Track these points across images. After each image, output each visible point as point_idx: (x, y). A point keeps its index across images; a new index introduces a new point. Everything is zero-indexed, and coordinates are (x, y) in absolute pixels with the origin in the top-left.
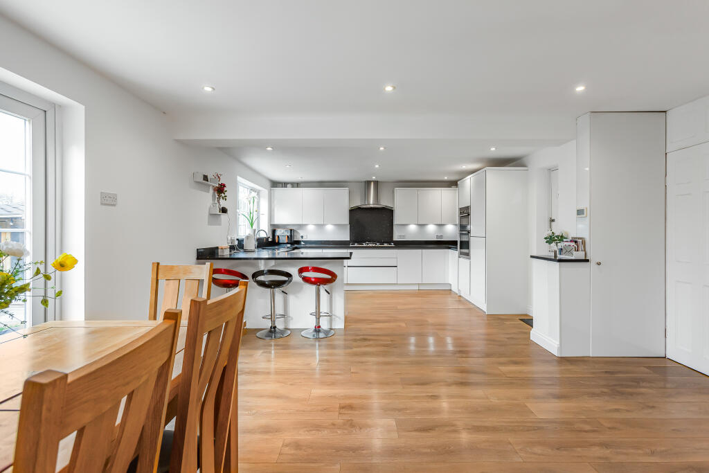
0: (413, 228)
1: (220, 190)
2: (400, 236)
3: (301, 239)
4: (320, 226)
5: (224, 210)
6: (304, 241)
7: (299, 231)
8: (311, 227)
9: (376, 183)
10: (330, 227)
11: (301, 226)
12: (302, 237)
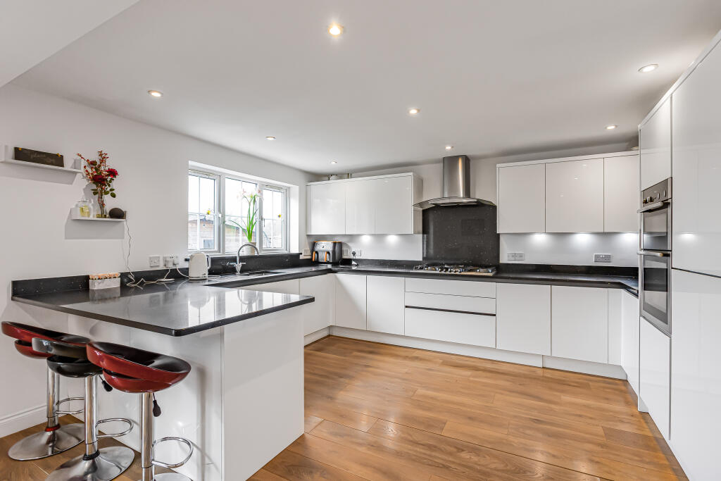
0: (540, 239)
1: (101, 179)
2: (514, 255)
3: (352, 257)
4: (379, 237)
5: (117, 214)
6: (355, 260)
7: (349, 244)
8: (366, 239)
9: (467, 160)
10: (392, 239)
11: (352, 237)
12: (354, 254)
